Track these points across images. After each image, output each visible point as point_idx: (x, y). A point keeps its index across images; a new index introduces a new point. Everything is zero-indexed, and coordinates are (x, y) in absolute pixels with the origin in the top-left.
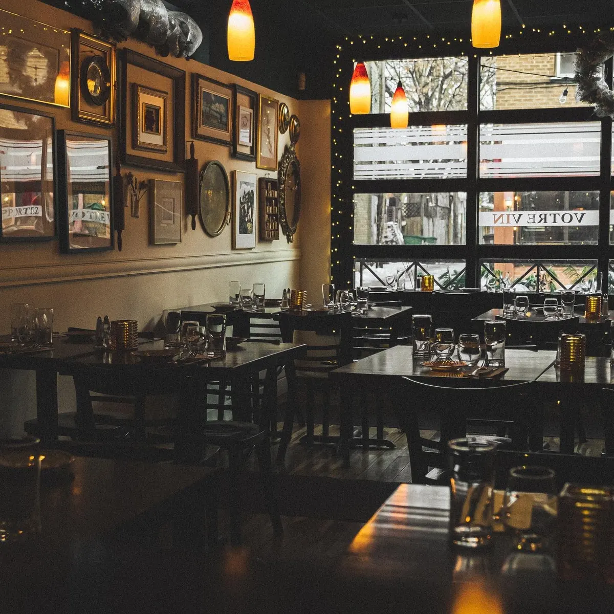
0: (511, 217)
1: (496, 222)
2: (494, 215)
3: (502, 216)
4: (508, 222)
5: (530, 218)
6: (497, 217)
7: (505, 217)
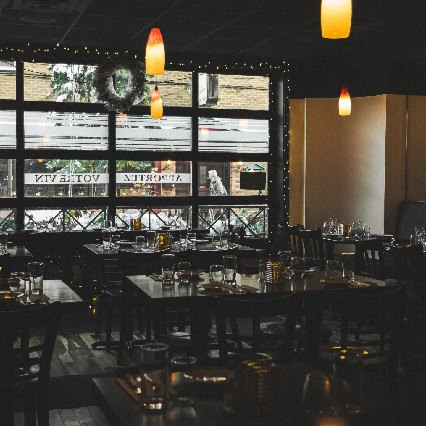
0: (48, 177)
1: (37, 181)
2: (36, 176)
3: (41, 176)
4: (46, 181)
5: (62, 179)
6: (38, 177)
7: (44, 178)
